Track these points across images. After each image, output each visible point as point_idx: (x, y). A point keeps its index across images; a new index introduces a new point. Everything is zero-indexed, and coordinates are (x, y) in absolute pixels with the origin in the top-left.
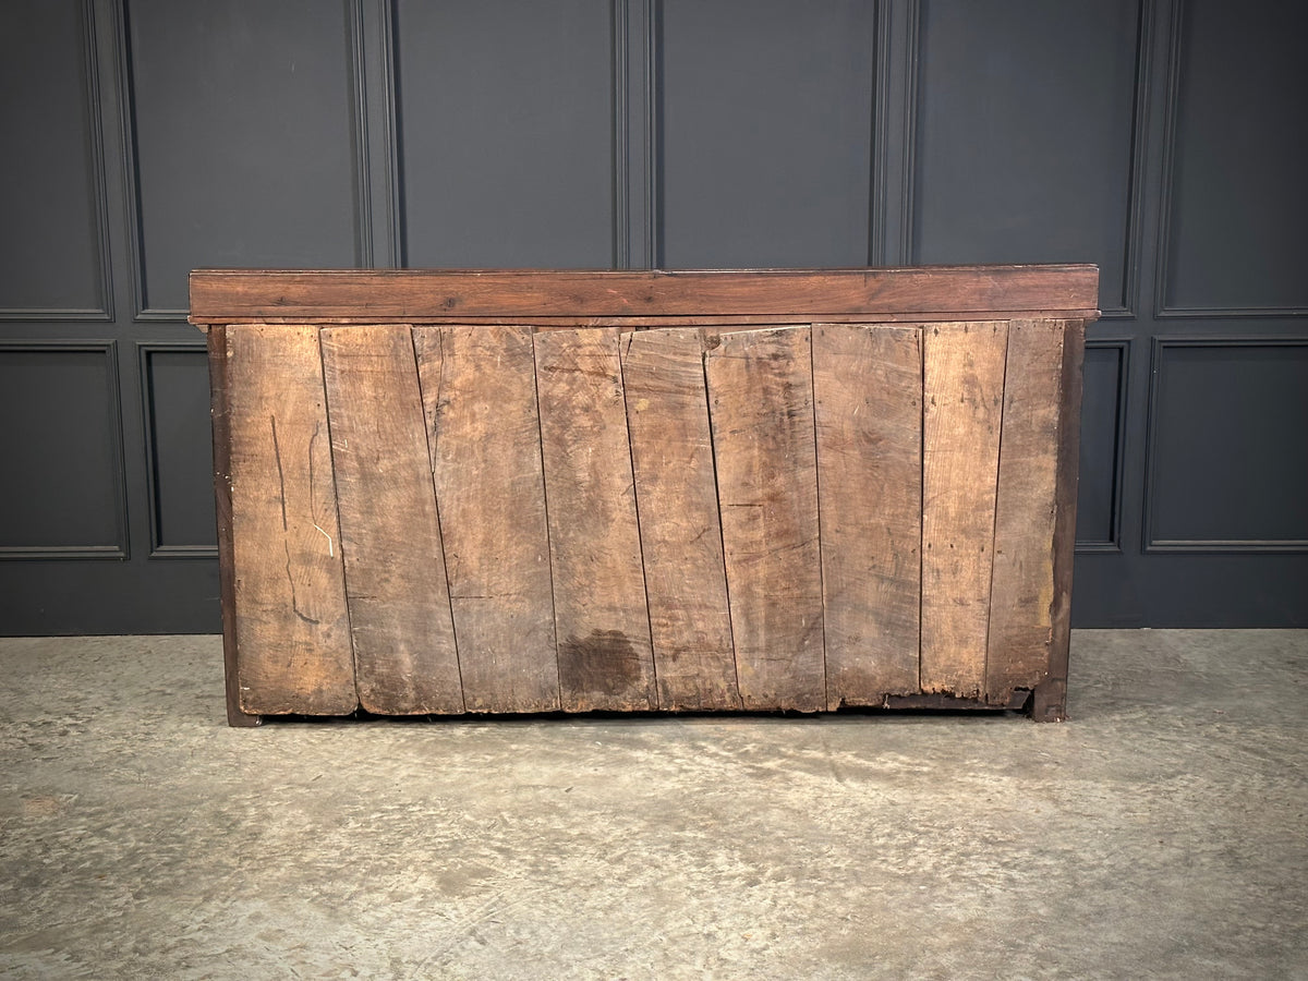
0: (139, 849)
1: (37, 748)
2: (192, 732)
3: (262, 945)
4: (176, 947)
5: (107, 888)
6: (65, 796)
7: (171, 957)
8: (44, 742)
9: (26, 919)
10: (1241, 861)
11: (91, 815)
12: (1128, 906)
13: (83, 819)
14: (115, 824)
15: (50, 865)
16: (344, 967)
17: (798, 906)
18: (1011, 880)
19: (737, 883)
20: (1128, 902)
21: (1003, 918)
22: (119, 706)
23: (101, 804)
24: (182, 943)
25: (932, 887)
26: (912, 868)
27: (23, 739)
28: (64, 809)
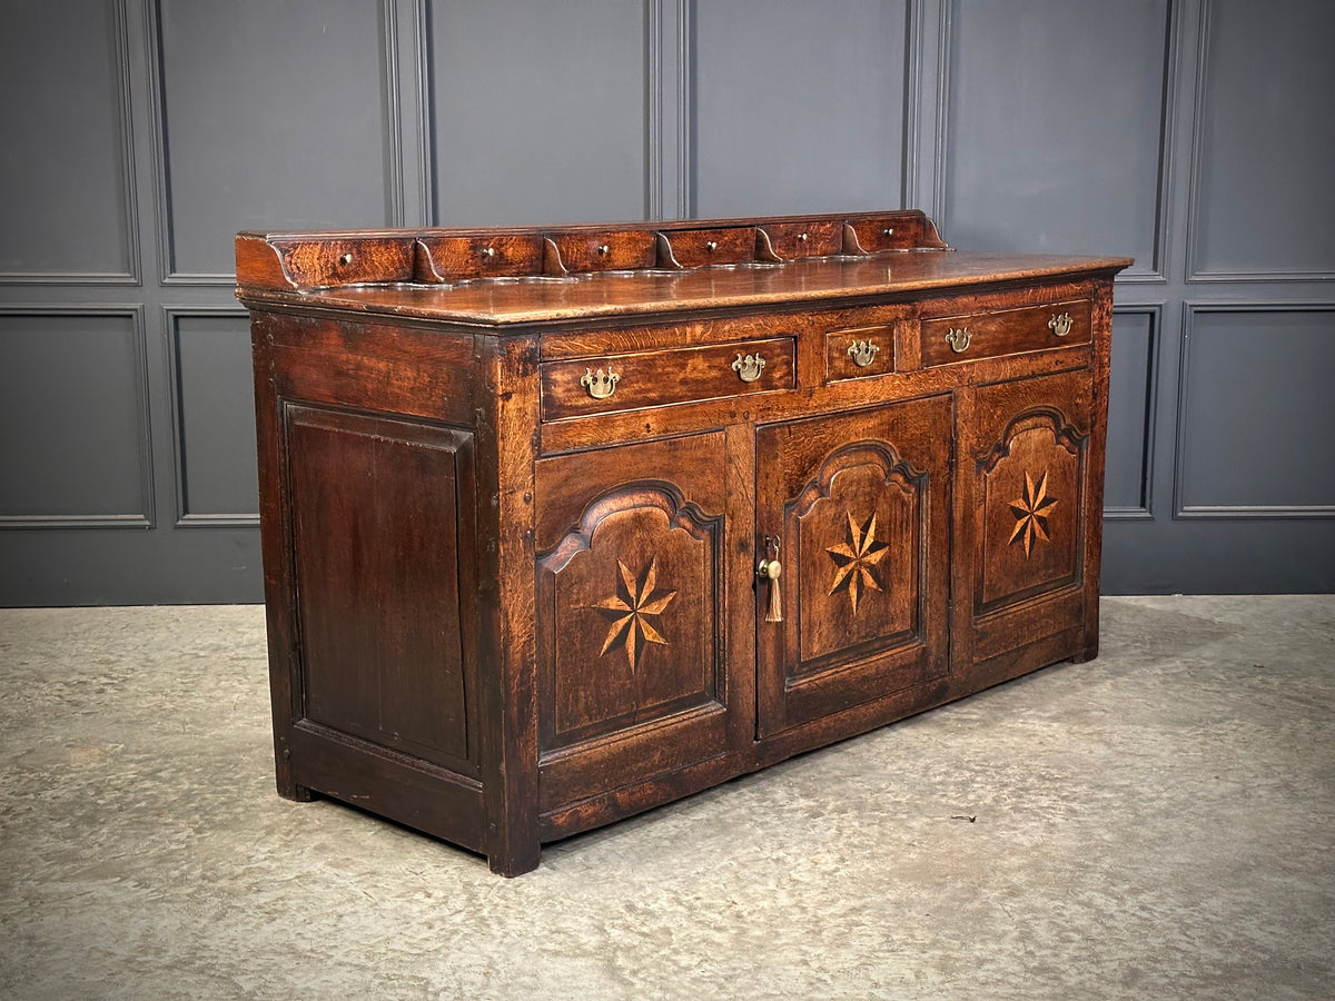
0: (193, 790)
1: (77, 704)
2: (231, 690)
3: (330, 872)
4: (244, 874)
5: (166, 824)
6: (111, 745)
7: (240, 882)
8: (82, 699)
9: (88, 852)
10: (1299, 793)
11: (140, 761)
12: (1191, 832)
13: (133, 766)
14: (166, 769)
15: (104, 805)
16: (417, 890)
17: (864, 835)
18: (1073, 812)
19: (799, 815)
20: (1192, 828)
21: (1069, 843)
22: (153, 667)
23: (148, 753)
24: (249, 871)
25: (995, 817)
26: (972, 801)
27: (59, 696)
28: (112, 756)
